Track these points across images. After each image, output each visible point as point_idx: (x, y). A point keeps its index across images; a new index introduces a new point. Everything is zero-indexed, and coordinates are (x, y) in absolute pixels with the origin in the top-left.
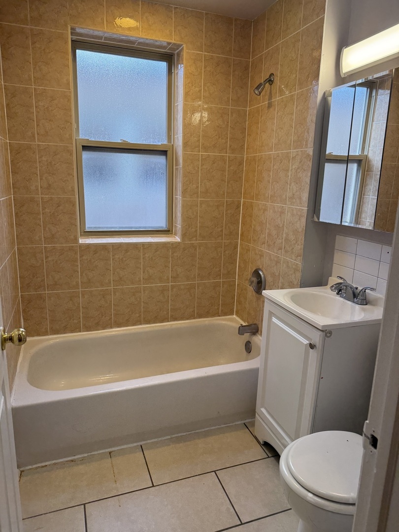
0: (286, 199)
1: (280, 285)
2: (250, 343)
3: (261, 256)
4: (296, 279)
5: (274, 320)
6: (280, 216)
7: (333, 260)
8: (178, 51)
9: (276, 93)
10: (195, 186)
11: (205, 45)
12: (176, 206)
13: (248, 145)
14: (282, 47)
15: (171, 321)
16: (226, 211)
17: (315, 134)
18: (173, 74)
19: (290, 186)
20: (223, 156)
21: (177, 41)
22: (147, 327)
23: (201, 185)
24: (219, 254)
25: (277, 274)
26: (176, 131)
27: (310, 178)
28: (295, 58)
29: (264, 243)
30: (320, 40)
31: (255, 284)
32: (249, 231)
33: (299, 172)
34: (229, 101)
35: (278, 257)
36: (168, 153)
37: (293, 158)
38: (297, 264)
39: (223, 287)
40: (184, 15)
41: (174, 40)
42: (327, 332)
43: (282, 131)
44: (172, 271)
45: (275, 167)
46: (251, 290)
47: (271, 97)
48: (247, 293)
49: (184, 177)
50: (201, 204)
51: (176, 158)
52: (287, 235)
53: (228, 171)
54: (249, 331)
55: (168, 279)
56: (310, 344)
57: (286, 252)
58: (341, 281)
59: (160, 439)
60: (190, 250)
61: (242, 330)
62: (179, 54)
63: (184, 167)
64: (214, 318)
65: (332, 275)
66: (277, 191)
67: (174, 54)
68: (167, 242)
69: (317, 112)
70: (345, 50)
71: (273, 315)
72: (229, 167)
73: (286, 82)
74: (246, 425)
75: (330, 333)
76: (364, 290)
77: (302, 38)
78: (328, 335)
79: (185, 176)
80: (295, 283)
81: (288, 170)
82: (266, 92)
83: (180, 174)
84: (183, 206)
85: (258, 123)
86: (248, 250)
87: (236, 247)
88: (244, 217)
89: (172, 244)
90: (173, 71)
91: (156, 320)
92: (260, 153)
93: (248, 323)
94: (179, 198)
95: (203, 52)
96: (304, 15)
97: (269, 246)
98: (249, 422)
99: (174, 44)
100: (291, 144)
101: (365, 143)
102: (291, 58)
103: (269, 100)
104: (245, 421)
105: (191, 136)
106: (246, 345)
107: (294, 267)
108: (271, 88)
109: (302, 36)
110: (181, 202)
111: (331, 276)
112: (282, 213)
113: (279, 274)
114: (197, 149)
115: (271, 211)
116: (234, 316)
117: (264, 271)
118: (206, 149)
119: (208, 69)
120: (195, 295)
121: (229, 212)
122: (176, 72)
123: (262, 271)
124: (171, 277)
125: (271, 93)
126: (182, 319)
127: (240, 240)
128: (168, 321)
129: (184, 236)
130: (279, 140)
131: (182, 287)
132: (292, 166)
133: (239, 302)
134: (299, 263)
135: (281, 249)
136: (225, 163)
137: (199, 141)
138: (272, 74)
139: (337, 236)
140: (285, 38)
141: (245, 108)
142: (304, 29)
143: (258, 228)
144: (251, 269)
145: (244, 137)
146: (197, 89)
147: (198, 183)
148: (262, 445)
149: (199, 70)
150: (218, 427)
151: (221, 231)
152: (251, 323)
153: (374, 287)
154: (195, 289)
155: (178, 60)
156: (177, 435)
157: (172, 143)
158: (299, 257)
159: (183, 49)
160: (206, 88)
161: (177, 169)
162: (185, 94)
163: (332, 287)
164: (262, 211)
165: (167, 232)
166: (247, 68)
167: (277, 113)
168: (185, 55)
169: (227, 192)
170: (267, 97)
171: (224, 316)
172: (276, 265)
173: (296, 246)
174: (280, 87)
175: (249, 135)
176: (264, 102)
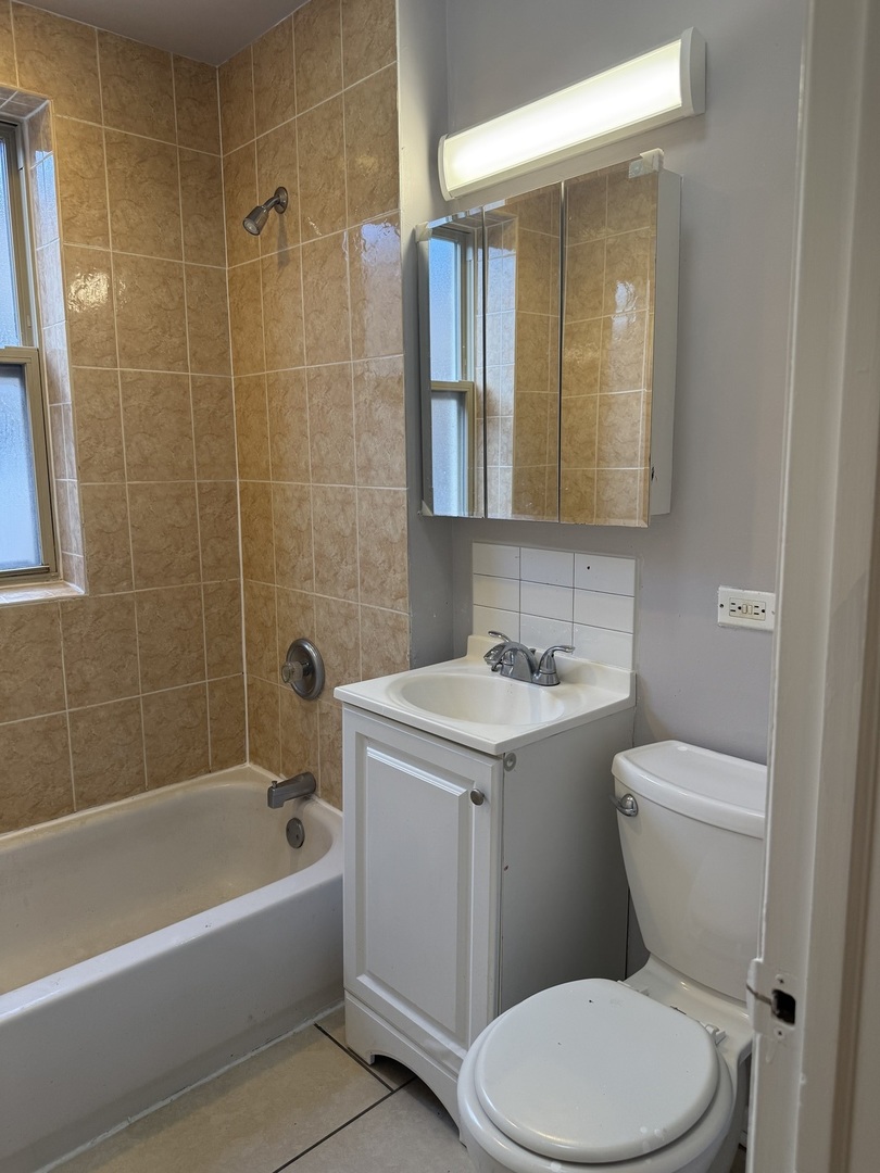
0: (352, 472)
1: (361, 669)
2: (299, 821)
3: (306, 608)
4: (398, 650)
5: (372, 753)
6: (343, 510)
7: (471, 598)
8: (30, 115)
9: (297, 231)
10: (111, 450)
11: (105, 107)
12: (62, 506)
13: (237, 353)
14: (300, 129)
15: (78, 810)
16: (201, 509)
17: (404, 323)
18: (23, 172)
19: (358, 440)
20: (177, 376)
21: (29, 88)
22: (12, 839)
23: (127, 447)
24: (195, 617)
25: (351, 645)
26: (44, 315)
27: (403, 421)
28: (334, 153)
29: (308, 577)
30: (391, 115)
31: (297, 676)
32: (266, 552)
33: (376, 410)
34: (179, 248)
35: (349, 605)
36: (28, 371)
37: (356, 378)
38: (398, 615)
39: (212, 695)
40: (41, 26)
41: (22, 85)
42: (506, 758)
43: (322, 317)
44: (68, 675)
45: (315, 401)
46: (286, 694)
47: (286, 240)
48: (277, 702)
49: (80, 428)
50: (133, 495)
51: (52, 384)
52: (366, 552)
53: (195, 412)
54: (294, 794)
55: (61, 699)
56: (473, 794)
57: (368, 590)
58: (498, 641)
59: (99, 1139)
60: (116, 614)
61: (275, 796)
62: (33, 123)
63: (77, 402)
64: (194, 780)
65: (474, 631)
66: (328, 453)
67: (21, 124)
68: (50, 600)
69: (404, 273)
70: (446, 142)
71: (366, 741)
72: (195, 403)
73: (320, 208)
74: (319, 1028)
75: (512, 758)
76: (550, 656)
77: (348, 111)
78: (509, 764)
79: (81, 424)
80: (399, 659)
81: (347, 407)
82: (270, 228)
83: (67, 422)
84: (84, 502)
85: (257, 300)
86: (269, 599)
87: (235, 595)
88: (247, 520)
89: (63, 604)
90: (21, 165)
91: (37, 813)
92: (271, 369)
93: (286, 774)
94: (69, 482)
95: (100, 123)
96: (346, 60)
97: (322, 582)
98: (327, 1019)
99: (21, 95)
100: (347, 347)
101: (466, 357)
102: (324, 154)
103: (280, 247)
104: (316, 1019)
105: (90, 325)
106: (288, 830)
107: (390, 623)
108: (281, 220)
109: (347, 105)
110: (76, 491)
111: (471, 633)
112: (346, 503)
113: (357, 644)
114: (109, 358)
115: (319, 502)
116: (248, 764)
117: (316, 642)
118: (132, 358)
119: (119, 166)
120: (140, 728)
121: (208, 510)
122: (30, 168)
123: (312, 645)
124: (69, 692)
125: (282, 231)
126: (110, 798)
127: (245, 577)
128: (72, 812)
129: (93, 579)
130: (317, 339)
131: (102, 714)
132: (357, 395)
133: (257, 728)
134: (403, 612)
135: (355, 586)
136: (186, 393)
137: (111, 338)
138: (281, 190)
139: (475, 546)
140: (304, 109)
141: (219, 265)
142: (349, 91)
143: (290, 544)
144: (281, 642)
145: (225, 333)
146: (95, 213)
147: (120, 443)
148: (372, 1065)
149: (96, 167)
150: (253, 1054)
151: (192, 559)
152: (295, 773)
153: (569, 644)
154: (139, 713)
155: (34, 138)
156: (146, 1112)
157: (37, 345)
158: (401, 600)
159: (46, 110)
160: (118, 212)
161: (56, 410)
162: (64, 223)
163: (488, 655)
164: (295, 503)
165: (43, 573)
166: (213, 174)
167: (305, 277)
168: (53, 125)
169: (198, 464)
170: (274, 241)
171: (221, 769)
172: (346, 624)
173: (391, 574)
174: (304, 218)
175: (238, 328)
176: (267, 252)
